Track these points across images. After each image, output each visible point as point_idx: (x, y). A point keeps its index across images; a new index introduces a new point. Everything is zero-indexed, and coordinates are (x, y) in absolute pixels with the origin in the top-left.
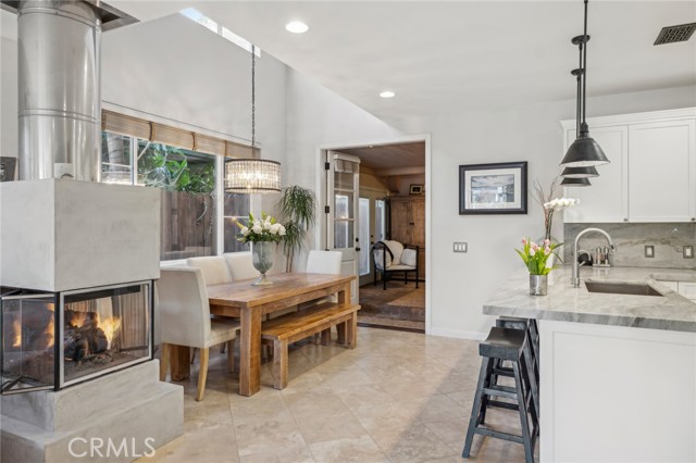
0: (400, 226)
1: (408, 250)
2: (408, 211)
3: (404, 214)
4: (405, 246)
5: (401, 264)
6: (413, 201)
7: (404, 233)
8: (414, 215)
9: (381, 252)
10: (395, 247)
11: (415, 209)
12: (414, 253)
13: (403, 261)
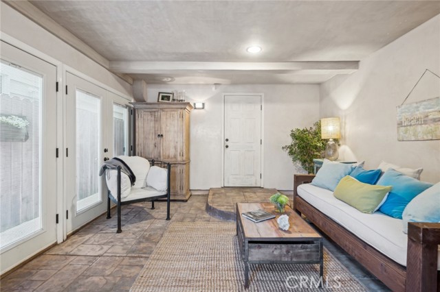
0: (146, 138)
1: (156, 168)
2: (156, 121)
3: (152, 124)
4: (153, 163)
5: (147, 186)
6: (162, 109)
7: (152, 146)
8: (163, 126)
9: (115, 172)
10: (138, 165)
11: (163, 118)
12: (164, 172)
13: (149, 184)
